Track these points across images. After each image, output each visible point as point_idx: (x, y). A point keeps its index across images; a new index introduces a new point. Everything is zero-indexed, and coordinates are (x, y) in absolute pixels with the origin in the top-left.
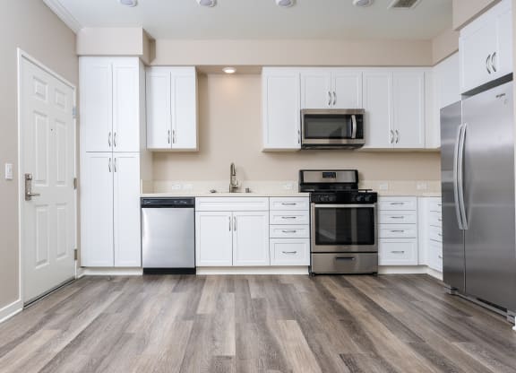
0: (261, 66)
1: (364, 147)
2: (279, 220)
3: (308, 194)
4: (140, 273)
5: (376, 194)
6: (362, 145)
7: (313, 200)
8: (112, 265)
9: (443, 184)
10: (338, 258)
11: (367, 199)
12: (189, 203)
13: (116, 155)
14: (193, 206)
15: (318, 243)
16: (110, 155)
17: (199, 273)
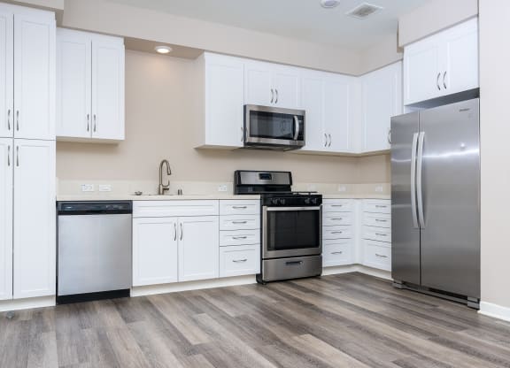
0: (204, 51)
1: (303, 149)
2: (230, 225)
3: (259, 197)
4: (52, 303)
5: (321, 196)
6: (301, 147)
7: (264, 202)
8: (11, 297)
9: (392, 187)
10: (287, 263)
11: (315, 201)
12: (125, 208)
13: (17, 143)
14: (130, 211)
15: (269, 248)
16: (10, 142)
17: (133, 294)
